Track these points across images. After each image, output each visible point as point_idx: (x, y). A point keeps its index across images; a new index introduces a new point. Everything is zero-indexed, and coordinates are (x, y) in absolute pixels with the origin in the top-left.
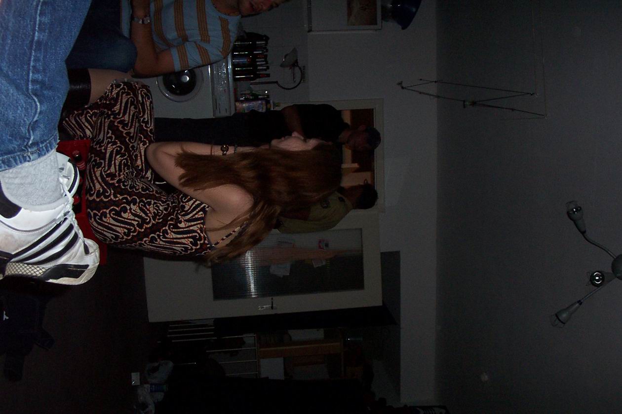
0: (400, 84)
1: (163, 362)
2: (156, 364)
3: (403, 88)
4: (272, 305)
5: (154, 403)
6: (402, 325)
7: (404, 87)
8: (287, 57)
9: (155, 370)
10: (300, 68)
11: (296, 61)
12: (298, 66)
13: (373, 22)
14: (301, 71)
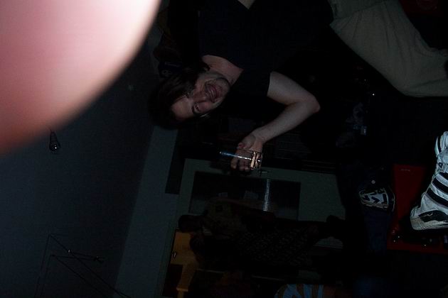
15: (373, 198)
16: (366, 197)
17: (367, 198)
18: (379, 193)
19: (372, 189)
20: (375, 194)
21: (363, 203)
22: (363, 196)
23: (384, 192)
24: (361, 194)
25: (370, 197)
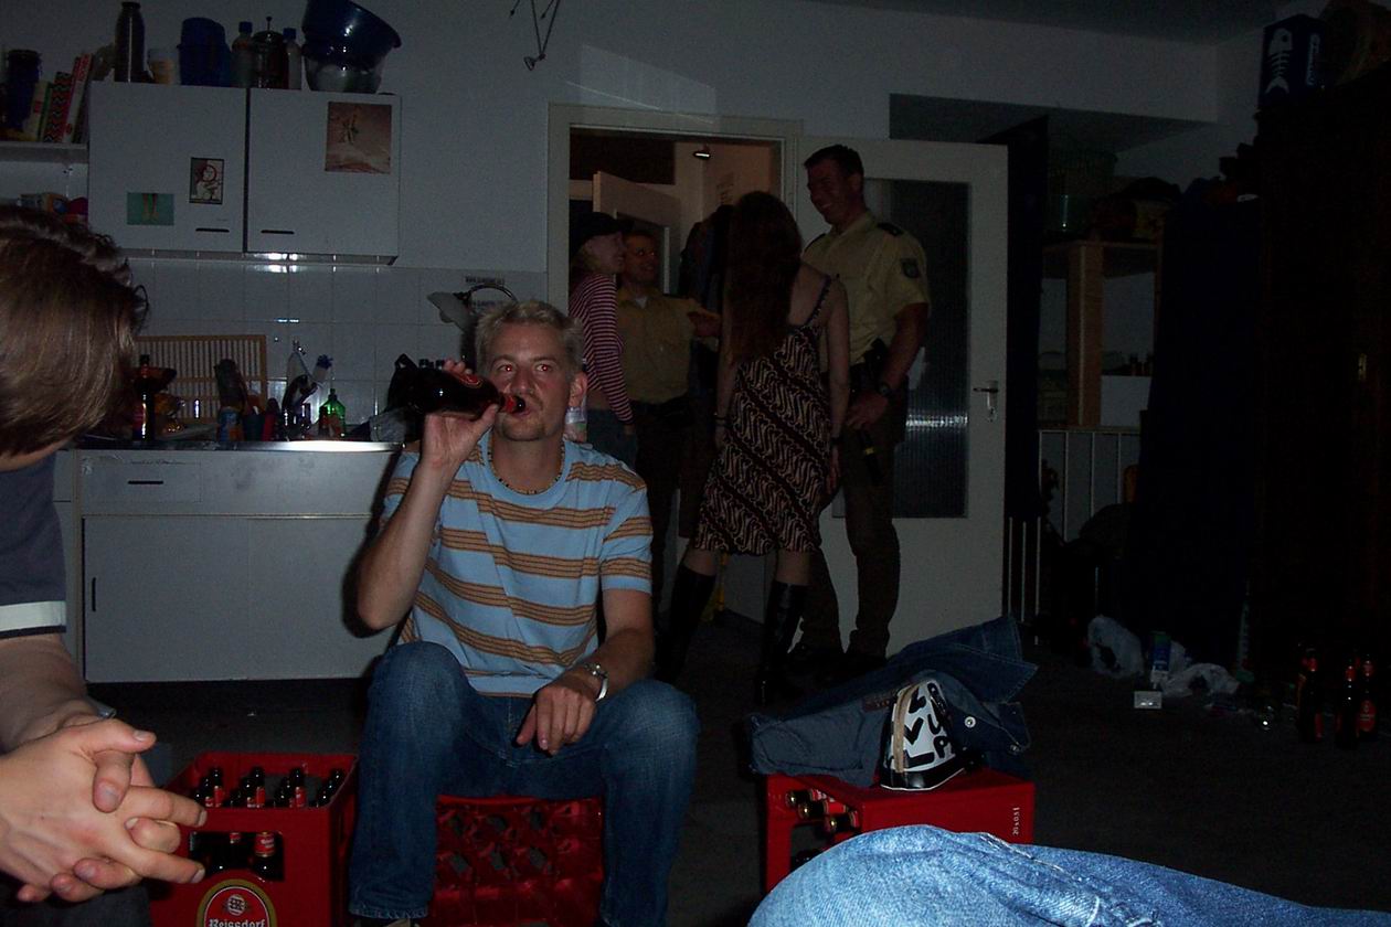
0: (531, 63)
1: (1091, 637)
2: (1096, 653)
3: (542, 57)
4: (987, 390)
5: (1194, 663)
6: (1051, 104)
7: (538, 55)
8: (449, 315)
9: (1108, 656)
10: (475, 289)
11: (460, 296)
12: (469, 294)
13: (384, 112)
14: (480, 287)
15: (919, 723)
16: (921, 703)
17: (917, 704)
18: (936, 742)
19: (948, 717)
20: (934, 730)
21: (900, 694)
22: (923, 692)
23: (942, 755)
24: (930, 686)
25: (921, 713)
